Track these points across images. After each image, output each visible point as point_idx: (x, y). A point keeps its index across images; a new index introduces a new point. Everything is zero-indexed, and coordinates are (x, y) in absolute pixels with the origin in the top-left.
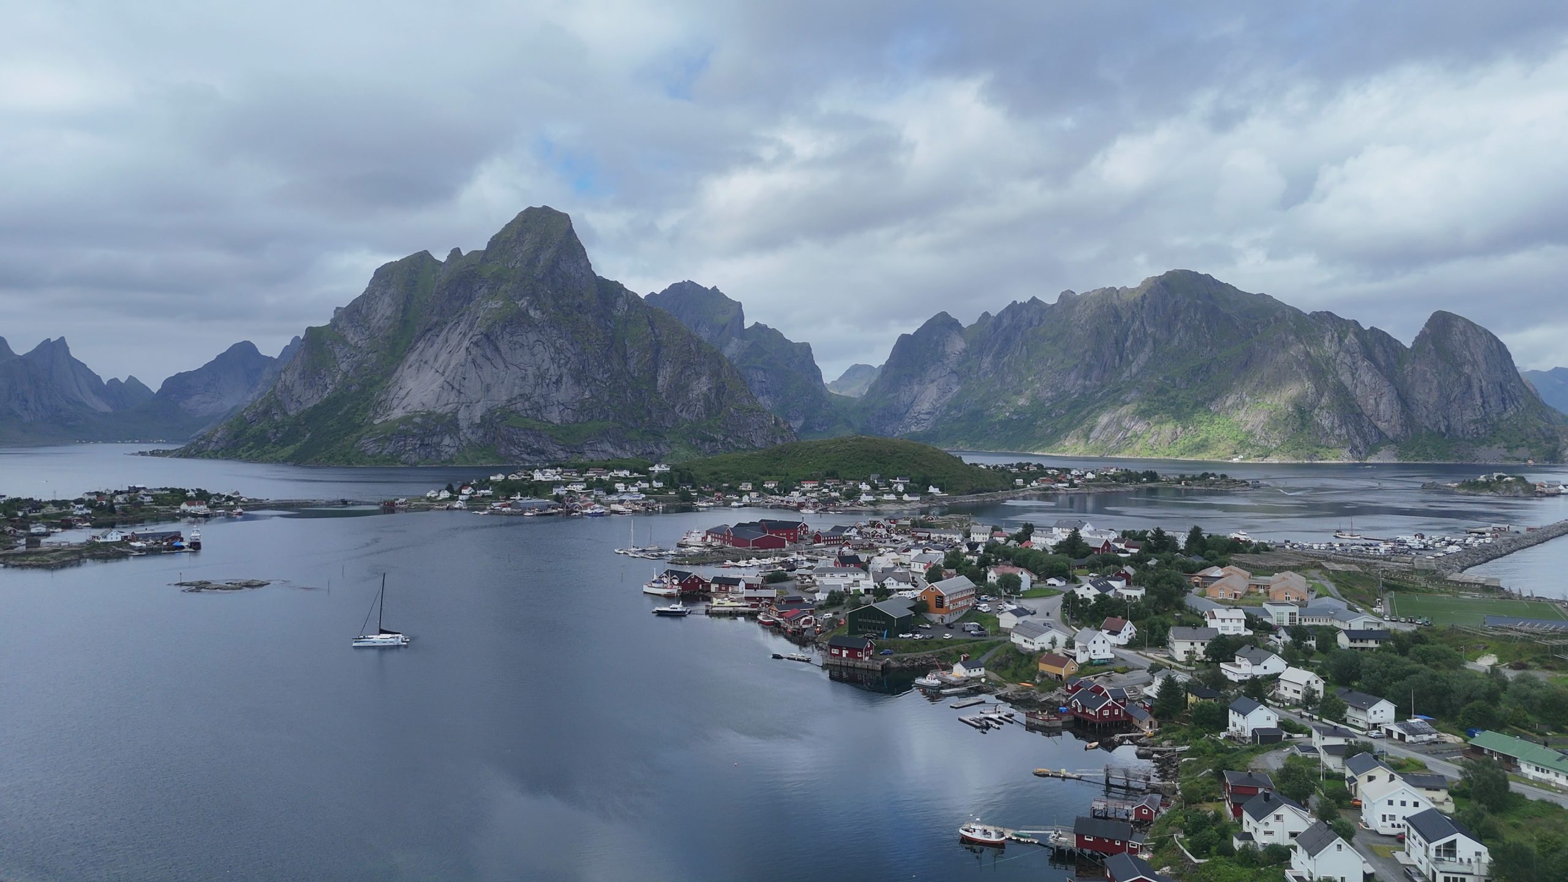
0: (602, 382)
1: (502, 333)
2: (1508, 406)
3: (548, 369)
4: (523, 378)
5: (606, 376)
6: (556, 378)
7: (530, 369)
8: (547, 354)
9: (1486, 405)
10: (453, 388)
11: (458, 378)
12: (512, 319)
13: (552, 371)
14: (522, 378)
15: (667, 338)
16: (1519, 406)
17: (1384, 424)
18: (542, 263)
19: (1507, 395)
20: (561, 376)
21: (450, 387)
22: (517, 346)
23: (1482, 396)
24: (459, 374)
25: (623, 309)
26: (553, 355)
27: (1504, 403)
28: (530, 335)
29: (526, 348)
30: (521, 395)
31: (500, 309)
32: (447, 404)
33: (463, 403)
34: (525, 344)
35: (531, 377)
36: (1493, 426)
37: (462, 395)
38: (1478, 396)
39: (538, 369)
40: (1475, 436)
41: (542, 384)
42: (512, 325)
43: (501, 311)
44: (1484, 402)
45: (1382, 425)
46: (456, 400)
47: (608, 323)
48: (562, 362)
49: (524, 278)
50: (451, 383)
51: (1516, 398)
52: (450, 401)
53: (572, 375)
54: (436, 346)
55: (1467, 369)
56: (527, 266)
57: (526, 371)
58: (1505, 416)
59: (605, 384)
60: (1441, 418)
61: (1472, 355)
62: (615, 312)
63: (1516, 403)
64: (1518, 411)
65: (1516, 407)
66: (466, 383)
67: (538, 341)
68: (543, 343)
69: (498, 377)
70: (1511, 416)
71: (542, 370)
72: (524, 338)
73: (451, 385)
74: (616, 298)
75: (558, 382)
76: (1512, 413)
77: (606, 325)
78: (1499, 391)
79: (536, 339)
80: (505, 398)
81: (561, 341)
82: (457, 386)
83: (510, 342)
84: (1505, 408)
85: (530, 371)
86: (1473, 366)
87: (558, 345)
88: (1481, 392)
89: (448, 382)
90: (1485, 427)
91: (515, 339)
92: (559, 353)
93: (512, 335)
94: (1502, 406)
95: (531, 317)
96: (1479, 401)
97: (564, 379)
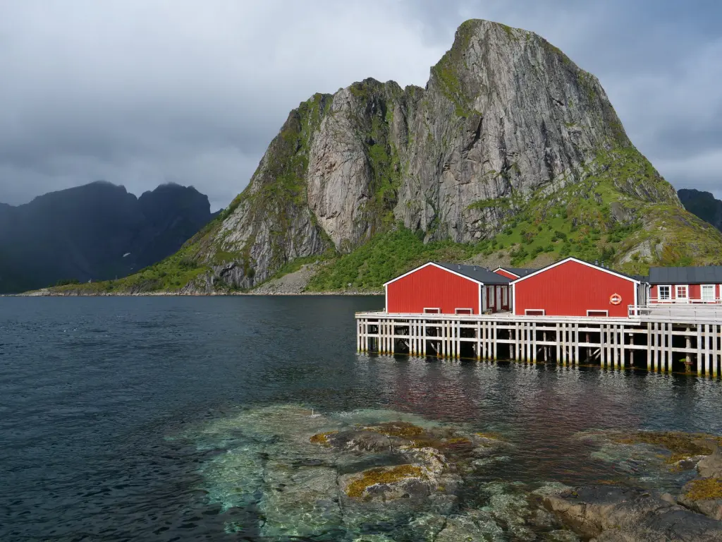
2: (557, 171)
9: (512, 172)
16: (581, 169)
17: (331, 221)
19: (556, 148)
23: (503, 154)
27: (548, 165)
36: (519, 211)
38: (495, 154)
40: (478, 234)
44: (506, 166)
45: (329, 225)
51: (578, 154)
55: (479, 104)
58: (549, 189)
60: (423, 202)
61: (491, 74)
63: (576, 164)
64: (577, 179)
65: (576, 172)
70: (560, 189)
76: (562, 184)
78: (539, 140)
84: (552, 176)
86: (489, 95)
88: (502, 145)
90: (501, 215)
94: (544, 170)
96: (497, 164)
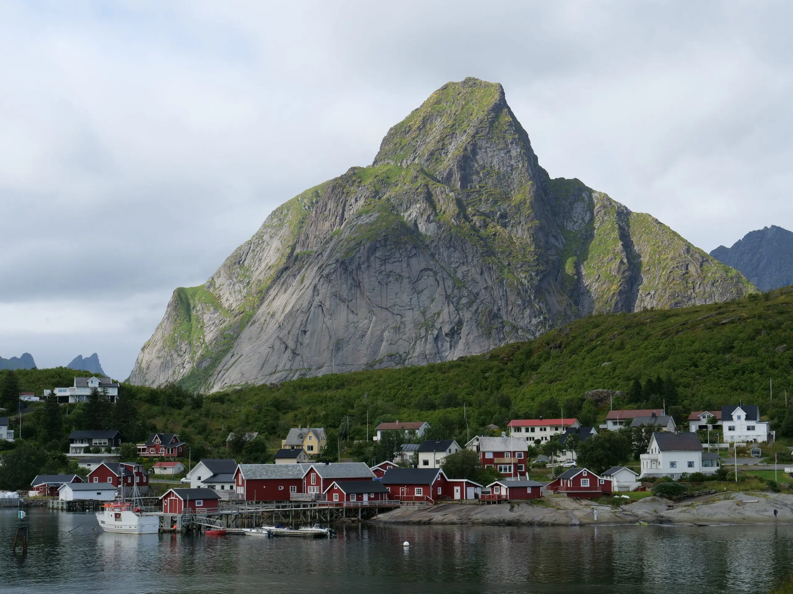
0: (529, 331)
1: (368, 258)
3: (439, 314)
4: (397, 329)
5: (534, 321)
6: (450, 327)
7: (409, 314)
8: (440, 290)
10: (286, 348)
11: (295, 331)
12: (386, 239)
13: (445, 315)
14: (395, 328)
15: (651, 258)
18: (449, 156)
20: (460, 323)
21: (283, 346)
22: (391, 279)
24: (298, 325)
25: (583, 219)
26: (449, 291)
28: (413, 261)
29: (406, 281)
30: (391, 356)
31: (372, 224)
32: (275, 372)
33: (297, 370)
34: (405, 274)
35: (409, 326)
37: (298, 358)
39: (424, 313)
41: (426, 336)
42: (385, 246)
43: (373, 227)
46: (288, 367)
47: (553, 240)
48: (464, 301)
49: (416, 177)
50: (285, 340)
52: (280, 368)
53: (478, 324)
54: (290, 290)
56: (427, 160)
57: (402, 317)
59: (534, 334)
62: (569, 226)
66: (306, 339)
67: (426, 270)
68: (436, 273)
69: (356, 328)
71: (428, 315)
72: (404, 265)
73: (284, 343)
74: (571, 204)
75: (454, 333)
77: (547, 242)
79: (423, 265)
80: (364, 360)
81: (465, 268)
82: (291, 344)
83: (380, 273)
85: (409, 317)
87: (459, 275)
89: (281, 339)
91: (389, 267)
92: (459, 288)
93: (384, 261)
95: (421, 235)
97: (465, 330)
